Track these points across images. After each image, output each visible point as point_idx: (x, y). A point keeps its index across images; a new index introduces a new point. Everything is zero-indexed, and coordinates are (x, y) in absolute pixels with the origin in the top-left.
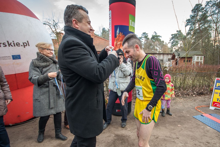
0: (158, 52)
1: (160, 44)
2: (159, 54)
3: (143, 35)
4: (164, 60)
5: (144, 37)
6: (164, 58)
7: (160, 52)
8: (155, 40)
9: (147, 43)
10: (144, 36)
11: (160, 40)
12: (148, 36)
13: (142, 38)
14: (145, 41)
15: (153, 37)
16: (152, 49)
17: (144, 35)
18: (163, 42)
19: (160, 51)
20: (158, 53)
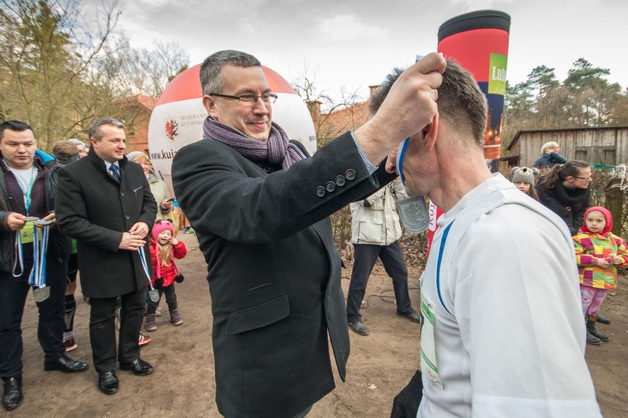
0: (595, 123)
1: (602, 96)
2: (600, 130)
3: (535, 76)
4: (618, 151)
5: (537, 81)
6: (619, 144)
7: (603, 123)
8: (583, 86)
9: (548, 97)
10: (538, 78)
11: (603, 83)
12: (552, 76)
13: (532, 86)
14: (541, 93)
15: (574, 77)
16: (569, 114)
17: (537, 74)
18: (616, 87)
19: (604, 118)
20: (592, 125)
